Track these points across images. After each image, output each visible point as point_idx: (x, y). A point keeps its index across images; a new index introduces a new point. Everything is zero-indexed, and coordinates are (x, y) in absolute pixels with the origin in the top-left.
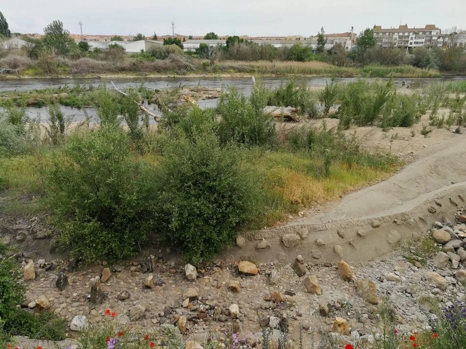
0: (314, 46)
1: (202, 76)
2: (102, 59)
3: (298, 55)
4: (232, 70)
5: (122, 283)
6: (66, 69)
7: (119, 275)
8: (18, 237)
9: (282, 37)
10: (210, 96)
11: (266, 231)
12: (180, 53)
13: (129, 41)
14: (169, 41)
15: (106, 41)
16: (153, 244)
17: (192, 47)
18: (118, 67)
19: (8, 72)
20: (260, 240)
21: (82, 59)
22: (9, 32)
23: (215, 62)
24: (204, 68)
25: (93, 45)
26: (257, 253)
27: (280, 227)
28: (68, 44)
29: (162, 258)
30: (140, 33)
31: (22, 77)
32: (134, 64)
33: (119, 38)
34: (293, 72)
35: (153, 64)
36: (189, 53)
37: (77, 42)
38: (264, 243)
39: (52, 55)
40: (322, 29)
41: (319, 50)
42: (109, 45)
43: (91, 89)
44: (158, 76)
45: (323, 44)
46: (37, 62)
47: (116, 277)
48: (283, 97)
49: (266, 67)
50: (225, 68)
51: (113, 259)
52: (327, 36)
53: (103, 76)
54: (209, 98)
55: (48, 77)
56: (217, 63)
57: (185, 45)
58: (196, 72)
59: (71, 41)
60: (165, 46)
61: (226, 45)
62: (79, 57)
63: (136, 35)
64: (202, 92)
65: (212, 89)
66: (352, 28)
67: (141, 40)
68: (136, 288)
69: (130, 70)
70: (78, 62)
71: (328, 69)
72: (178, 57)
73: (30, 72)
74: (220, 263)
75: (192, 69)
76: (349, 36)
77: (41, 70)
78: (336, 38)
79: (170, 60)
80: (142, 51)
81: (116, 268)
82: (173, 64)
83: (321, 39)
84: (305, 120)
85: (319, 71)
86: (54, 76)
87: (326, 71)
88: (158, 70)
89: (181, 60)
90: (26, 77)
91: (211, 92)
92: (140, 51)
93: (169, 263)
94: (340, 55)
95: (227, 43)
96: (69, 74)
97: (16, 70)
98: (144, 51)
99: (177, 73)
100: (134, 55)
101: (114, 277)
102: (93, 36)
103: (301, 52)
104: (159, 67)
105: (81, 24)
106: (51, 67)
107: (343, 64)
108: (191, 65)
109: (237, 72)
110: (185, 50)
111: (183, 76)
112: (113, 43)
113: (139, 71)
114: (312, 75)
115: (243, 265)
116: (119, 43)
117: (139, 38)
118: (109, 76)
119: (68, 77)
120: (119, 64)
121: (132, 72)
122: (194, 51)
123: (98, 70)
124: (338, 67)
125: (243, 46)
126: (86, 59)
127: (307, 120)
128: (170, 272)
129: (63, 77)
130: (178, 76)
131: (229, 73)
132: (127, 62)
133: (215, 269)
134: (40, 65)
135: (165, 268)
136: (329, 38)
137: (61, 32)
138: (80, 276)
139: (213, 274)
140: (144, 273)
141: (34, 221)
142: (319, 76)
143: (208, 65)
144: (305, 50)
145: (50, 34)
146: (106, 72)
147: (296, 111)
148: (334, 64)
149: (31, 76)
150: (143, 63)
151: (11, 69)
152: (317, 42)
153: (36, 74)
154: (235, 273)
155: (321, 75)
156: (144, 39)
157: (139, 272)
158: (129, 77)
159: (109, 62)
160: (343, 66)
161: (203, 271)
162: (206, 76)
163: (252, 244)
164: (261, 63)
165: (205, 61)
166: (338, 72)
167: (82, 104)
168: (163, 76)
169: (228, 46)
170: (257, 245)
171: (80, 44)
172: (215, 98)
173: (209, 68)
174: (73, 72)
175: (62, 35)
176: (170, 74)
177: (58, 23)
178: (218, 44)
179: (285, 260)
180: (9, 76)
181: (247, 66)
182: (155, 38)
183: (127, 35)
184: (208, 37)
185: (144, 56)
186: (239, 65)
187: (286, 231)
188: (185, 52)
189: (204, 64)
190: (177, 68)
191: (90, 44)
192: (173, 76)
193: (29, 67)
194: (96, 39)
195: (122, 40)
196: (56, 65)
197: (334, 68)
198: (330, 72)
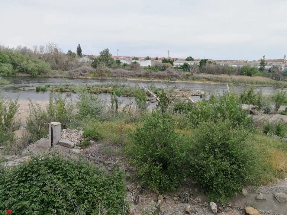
0: (258, 67)
1: (185, 82)
2: (128, 70)
3: (248, 72)
4: (204, 79)
5: (170, 207)
6: (110, 74)
7: (167, 201)
8: (109, 168)
9: (234, 61)
10: (193, 94)
11: (262, 188)
12: (171, 68)
13: (142, 60)
14: (165, 61)
15: (129, 59)
16: (187, 185)
17: (178, 65)
18: (138, 74)
19: (81, 75)
20: (259, 193)
21: (119, 69)
22: (81, 54)
23: (194, 74)
24: (187, 77)
25: (123, 62)
26: (256, 202)
27: (272, 186)
28: (110, 61)
29: (192, 195)
30: (148, 56)
31: (87, 77)
32: (146, 73)
33: (136, 58)
34: (244, 83)
35: (157, 73)
36: (177, 68)
37: (115, 60)
38: (261, 196)
39: (103, 67)
40: (264, 56)
41: (261, 69)
42: (132, 62)
43: (124, 86)
44: (159, 80)
45: (264, 66)
46: (95, 70)
47: (166, 202)
48: (246, 98)
49: (226, 79)
50: (200, 78)
51: (163, 190)
52: (267, 61)
53: (129, 79)
54: (193, 95)
55: (100, 78)
56: (195, 75)
57: (175, 63)
58: (182, 79)
59: (112, 59)
60: (164, 63)
61: (199, 64)
62: (117, 68)
63: (146, 57)
64: (188, 92)
65: (193, 90)
66: (285, 56)
67: (149, 59)
68: (180, 212)
69: (144, 77)
70: (116, 70)
71: (269, 82)
72: (171, 70)
73: (92, 75)
74: (231, 204)
75: (179, 78)
76: (282, 61)
77: (97, 74)
78: (274, 62)
79: (167, 72)
80: (149, 66)
81: (165, 197)
82: (168, 74)
83: (263, 63)
84: (261, 114)
85: (263, 83)
86: (103, 77)
87: (267, 83)
88: (159, 77)
89: (173, 72)
90: (89, 78)
91: (193, 92)
92: (148, 66)
93: (197, 199)
94: (277, 73)
95: (200, 63)
96: (111, 77)
97: (85, 74)
98: (150, 66)
99: (171, 79)
100: (145, 68)
101: (165, 202)
102: (122, 57)
103: (250, 70)
104: (160, 75)
105: (118, 50)
106: (102, 73)
107: (279, 79)
108: (179, 75)
109: (207, 81)
110: (174, 66)
111: (174, 81)
112: (134, 61)
113: (149, 77)
114: (258, 85)
115: (249, 209)
116: (137, 61)
117: (148, 58)
118: (132, 79)
119: (110, 78)
120: (138, 73)
121: (144, 78)
122: (180, 67)
123: (126, 76)
124: (277, 81)
125: (212, 65)
126: (121, 69)
127: (263, 114)
128: (199, 205)
129: (108, 78)
130: (171, 81)
131: (202, 81)
132: (142, 72)
133: (228, 208)
134: (97, 72)
135: (195, 201)
136: (269, 62)
137: (108, 54)
138: (145, 198)
139: (228, 211)
140: (182, 203)
141: (117, 160)
142: (262, 86)
143: (189, 76)
144: (253, 69)
145: (102, 55)
146: (130, 77)
147: (255, 108)
148: (272, 78)
149: (91, 77)
150: (151, 73)
151: (82, 73)
152: (260, 64)
153: (95, 76)
154: (243, 214)
155: (264, 85)
156: (150, 59)
157: (179, 201)
158: (142, 80)
159: (133, 72)
160: (279, 80)
161: (221, 208)
162: (188, 82)
163: (253, 196)
164: (223, 76)
165: (188, 73)
166: (276, 84)
167: (121, 94)
168: (162, 81)
169: (200, 65)
170: (256, 197)
171: (116, 61)
172: (196, 96)
173: (190, 77)
174: (113, 76)
175: (108, 56)
176: (166, 79)
177: (107, 50)
178: (194, 63)
179: (278, 211)
180: (81, 77)
181: (214, 77)
182: (157, 59)
183: (141, 57)
184: (188, 59)
185: (150, 69)
186: (209, 77)
187: (277, 190)
188: (174, 67)
189: (187, 75)
190: (171, 77)
191: (121, 61)
192: (168, 81)
193: (92, 72)
194: (124, 58)
195: (138, 60)
196: (105, 72)
197: (273, 81)
198: (271, 84)
